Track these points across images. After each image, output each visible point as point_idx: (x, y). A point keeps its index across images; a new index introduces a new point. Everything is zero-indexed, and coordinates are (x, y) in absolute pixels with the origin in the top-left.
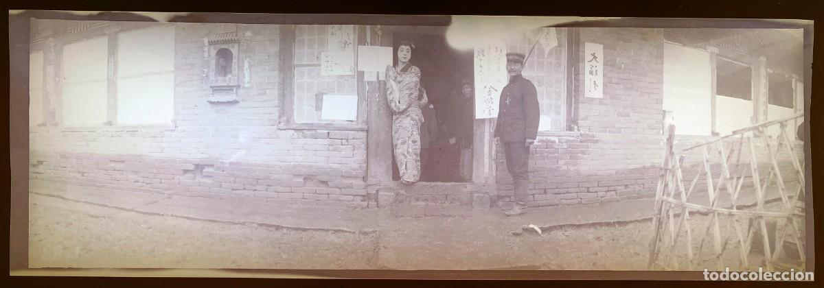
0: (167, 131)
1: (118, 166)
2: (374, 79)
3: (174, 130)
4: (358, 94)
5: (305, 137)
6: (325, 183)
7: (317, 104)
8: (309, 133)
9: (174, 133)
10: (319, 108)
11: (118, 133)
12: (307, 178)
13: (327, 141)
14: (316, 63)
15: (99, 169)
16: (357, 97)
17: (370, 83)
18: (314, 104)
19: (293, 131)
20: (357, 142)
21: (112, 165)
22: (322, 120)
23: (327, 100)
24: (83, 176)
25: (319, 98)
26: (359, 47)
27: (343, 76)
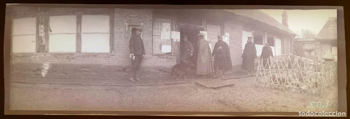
0: (111, 55)
1: (87, 69)
2: (176, 41)
3: (114, 55)
4: (171, 45)
5: (160, 58)
6: (166, 72)
7: (160, 48)
8: (161, 56)
9: (115, 56)
10: (161, 49)
11: (87, 56)
12: (160, 70)
13: (167, 59)
14: (159, 35)
15: (76, 71)
16: (171, 46)
17: (175, 42)
18: (159, 48)
19: (157, 56)
20: (174, 59)
21: (83, 69)
22: (162, 53)
23: (163, 47)
24: (66, 74)
25: (161, 46)
26: (172, 31)
27: (167, 40)
